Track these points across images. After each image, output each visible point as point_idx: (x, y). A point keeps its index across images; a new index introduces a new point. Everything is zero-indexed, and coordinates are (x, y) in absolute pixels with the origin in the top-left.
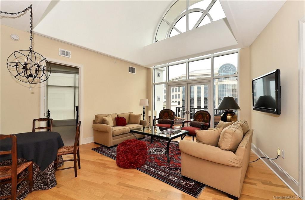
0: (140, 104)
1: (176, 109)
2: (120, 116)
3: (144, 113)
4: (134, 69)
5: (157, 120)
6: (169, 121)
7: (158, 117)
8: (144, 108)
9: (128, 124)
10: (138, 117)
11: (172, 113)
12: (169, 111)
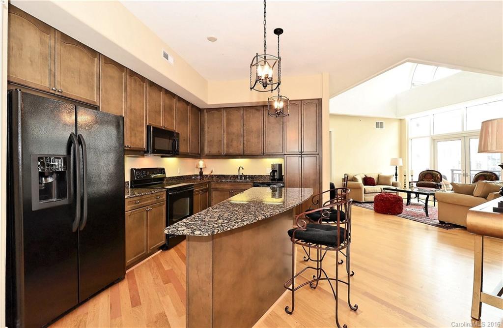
0: (392, 164)
1: (451, 171)
2: (369, 176)
3: (396, 175)
4: (381, 123)
5: (416, 183)
6: (433, 184)
7: (417, 180)
8: (396, 169)
9: (377, 185)
10: (387, 178)
11: (439, 175)
12: (434, 172)
